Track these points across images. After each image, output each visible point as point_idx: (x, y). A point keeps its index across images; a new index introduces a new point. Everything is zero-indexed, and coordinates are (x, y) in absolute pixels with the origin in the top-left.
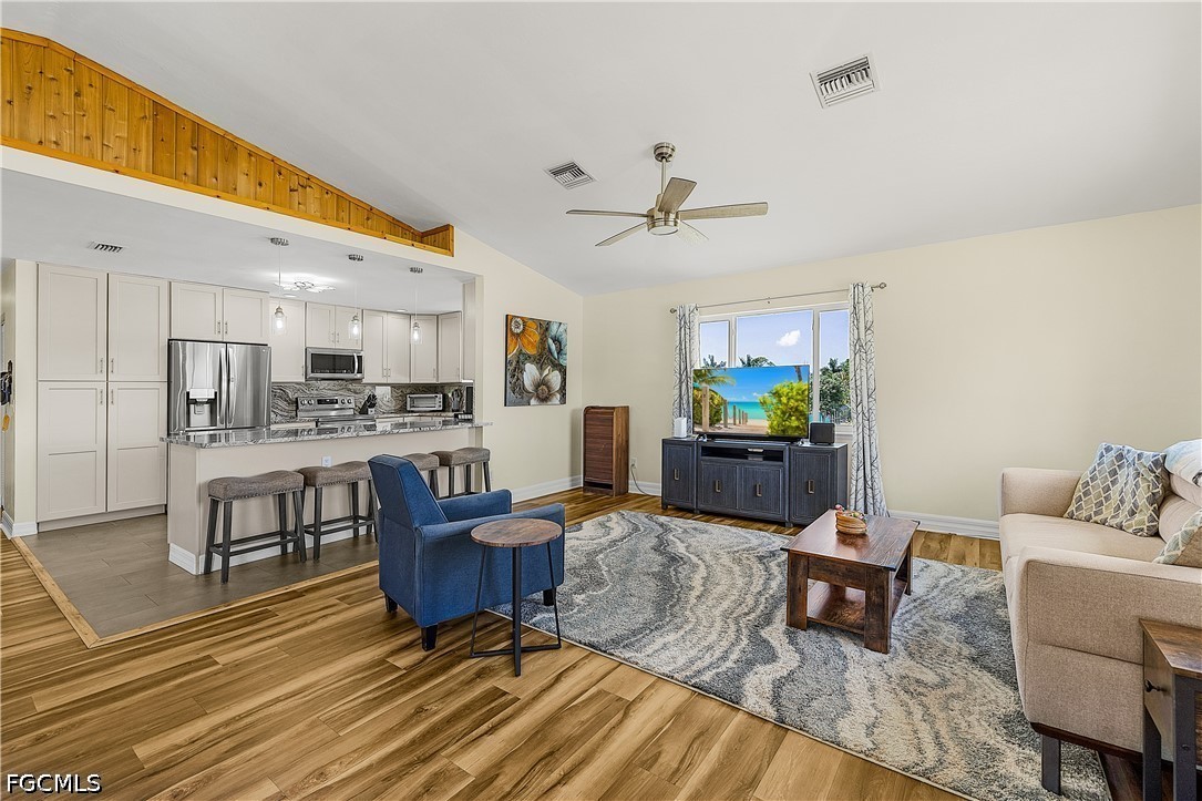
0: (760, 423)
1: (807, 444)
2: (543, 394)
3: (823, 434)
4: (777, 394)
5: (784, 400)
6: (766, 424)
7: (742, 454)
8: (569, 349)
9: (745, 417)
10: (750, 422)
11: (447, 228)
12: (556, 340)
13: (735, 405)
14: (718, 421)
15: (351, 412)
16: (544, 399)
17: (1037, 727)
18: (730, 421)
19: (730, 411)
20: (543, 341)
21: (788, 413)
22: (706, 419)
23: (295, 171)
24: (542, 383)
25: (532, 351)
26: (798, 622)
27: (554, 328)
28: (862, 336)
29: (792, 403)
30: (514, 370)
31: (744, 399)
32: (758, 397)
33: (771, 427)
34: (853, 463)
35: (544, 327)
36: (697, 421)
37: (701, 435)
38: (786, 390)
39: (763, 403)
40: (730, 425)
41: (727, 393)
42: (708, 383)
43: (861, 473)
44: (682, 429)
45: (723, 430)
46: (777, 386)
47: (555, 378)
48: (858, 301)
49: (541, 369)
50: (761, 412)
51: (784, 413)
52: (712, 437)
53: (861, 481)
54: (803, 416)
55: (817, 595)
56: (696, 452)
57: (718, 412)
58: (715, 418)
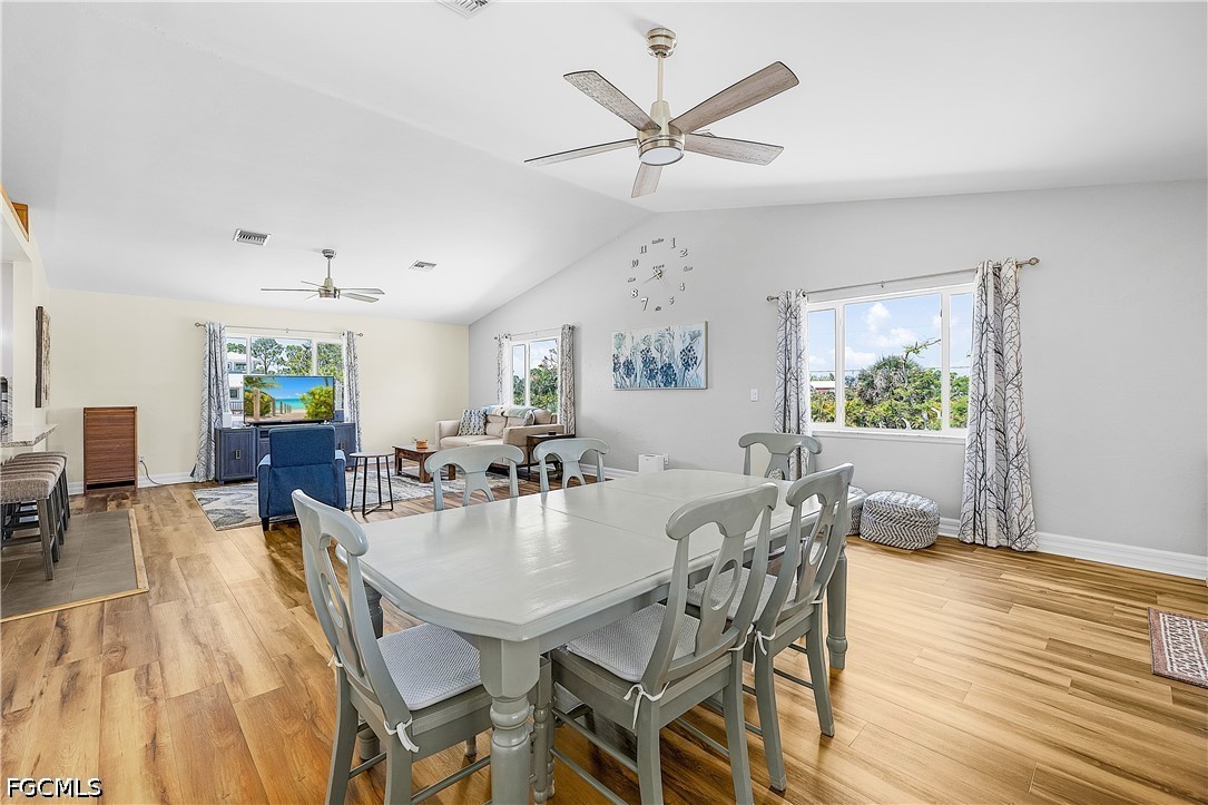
0: (300, 412)
4: (313, 394)
5: (317, 397)
6: (305, 411)
9: (289, 409)
10: (293, 411)
13: (281, 401)
14: (268, 412)
18: (277, 412)
19: (278, 405)
22: (257, 410)
28: (353, 362)
29: (322, 398)
31: (289, 397)
32: (299, 396)
33: (308, 413)
36: (249, 413)
37: (251, 424)
38: (318, 391)
39: (303, 400)
40: (278, 415)
41: (275, 393)
42: (259, 387)
45: (272, 419)
46: (313, 389)
50: (302, 405)
51: (317, 404)
52: (261, 423)
54: (330, 406)
57: (267, 407)
58: (265, 411)
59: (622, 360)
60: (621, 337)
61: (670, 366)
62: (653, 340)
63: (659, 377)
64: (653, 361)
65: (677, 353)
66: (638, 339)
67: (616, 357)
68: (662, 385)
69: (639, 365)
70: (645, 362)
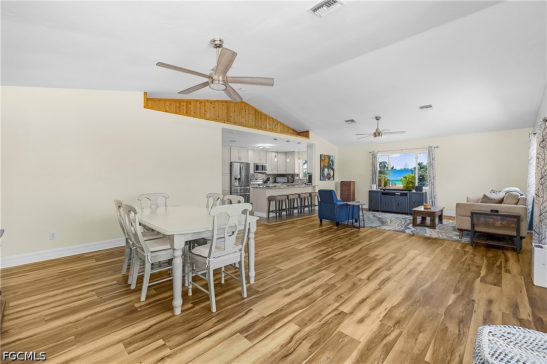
0: (400, 186)
1: (414, 191)
2: (329, 177)
3: (419, 189)
4: (405, 178)
5: (408, 179)
6: (402, 186)
7: (394, 194)
8: (335, 164)
9: (395, 184)
10: (397, 186)
11: (308, 131)
12: (332, 161)
13: (392, 181)
14: (387, 185)
15: (262, 183)
16: (329, 179)
17: (458, 229)
18: (390, 185)
19: (391, 182)
20: (329, 162)
21: (408, 183)
22: (383, 185)
23: (276, 120)
24: (329, 174)
25: (326, 165)
26: (415, 225)
27: (331, 157)
28: (431, 161)
29: (410, 180)
30: (322, 170)
31: (395, 179)
32: (400, 178)
33: (404, 187)
34: (428, 197)
35: (329, 157)
36: (380, 185)
37: (381, 189)
38: (408, 176)
39: (401, 180)
40: (391, 186)
41: (390, 177)
42: (384, 174)
43: (431, 200)
44: (375, 188)
45: (388, 188)
46: (406, 175)
47: (332, 172)
48: (430, 151)
49: (328, 170)
50: (401, 183)
51: (407, 183)
52: (385, 190)
53: (431, 202)
54: (414, 183)
55: (419, 220)
56: (380, 194)
57: (387, 183)
58: (385, 185)
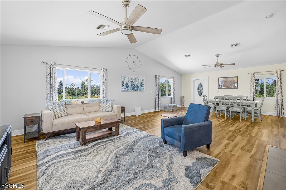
59: (125, 83)
60: (124, 77)
61: (138, 86)
62: (134, 79)
63: (135, 88)
64: (134, 84)
65: (140, 83)
66: (130, 78)
67: (123, 82)
68: (136, 90)
69: (130, 85)
70: (132, 84)
